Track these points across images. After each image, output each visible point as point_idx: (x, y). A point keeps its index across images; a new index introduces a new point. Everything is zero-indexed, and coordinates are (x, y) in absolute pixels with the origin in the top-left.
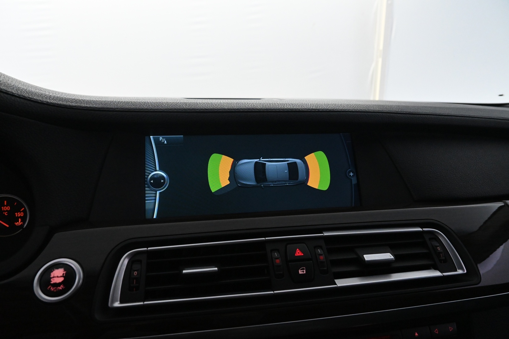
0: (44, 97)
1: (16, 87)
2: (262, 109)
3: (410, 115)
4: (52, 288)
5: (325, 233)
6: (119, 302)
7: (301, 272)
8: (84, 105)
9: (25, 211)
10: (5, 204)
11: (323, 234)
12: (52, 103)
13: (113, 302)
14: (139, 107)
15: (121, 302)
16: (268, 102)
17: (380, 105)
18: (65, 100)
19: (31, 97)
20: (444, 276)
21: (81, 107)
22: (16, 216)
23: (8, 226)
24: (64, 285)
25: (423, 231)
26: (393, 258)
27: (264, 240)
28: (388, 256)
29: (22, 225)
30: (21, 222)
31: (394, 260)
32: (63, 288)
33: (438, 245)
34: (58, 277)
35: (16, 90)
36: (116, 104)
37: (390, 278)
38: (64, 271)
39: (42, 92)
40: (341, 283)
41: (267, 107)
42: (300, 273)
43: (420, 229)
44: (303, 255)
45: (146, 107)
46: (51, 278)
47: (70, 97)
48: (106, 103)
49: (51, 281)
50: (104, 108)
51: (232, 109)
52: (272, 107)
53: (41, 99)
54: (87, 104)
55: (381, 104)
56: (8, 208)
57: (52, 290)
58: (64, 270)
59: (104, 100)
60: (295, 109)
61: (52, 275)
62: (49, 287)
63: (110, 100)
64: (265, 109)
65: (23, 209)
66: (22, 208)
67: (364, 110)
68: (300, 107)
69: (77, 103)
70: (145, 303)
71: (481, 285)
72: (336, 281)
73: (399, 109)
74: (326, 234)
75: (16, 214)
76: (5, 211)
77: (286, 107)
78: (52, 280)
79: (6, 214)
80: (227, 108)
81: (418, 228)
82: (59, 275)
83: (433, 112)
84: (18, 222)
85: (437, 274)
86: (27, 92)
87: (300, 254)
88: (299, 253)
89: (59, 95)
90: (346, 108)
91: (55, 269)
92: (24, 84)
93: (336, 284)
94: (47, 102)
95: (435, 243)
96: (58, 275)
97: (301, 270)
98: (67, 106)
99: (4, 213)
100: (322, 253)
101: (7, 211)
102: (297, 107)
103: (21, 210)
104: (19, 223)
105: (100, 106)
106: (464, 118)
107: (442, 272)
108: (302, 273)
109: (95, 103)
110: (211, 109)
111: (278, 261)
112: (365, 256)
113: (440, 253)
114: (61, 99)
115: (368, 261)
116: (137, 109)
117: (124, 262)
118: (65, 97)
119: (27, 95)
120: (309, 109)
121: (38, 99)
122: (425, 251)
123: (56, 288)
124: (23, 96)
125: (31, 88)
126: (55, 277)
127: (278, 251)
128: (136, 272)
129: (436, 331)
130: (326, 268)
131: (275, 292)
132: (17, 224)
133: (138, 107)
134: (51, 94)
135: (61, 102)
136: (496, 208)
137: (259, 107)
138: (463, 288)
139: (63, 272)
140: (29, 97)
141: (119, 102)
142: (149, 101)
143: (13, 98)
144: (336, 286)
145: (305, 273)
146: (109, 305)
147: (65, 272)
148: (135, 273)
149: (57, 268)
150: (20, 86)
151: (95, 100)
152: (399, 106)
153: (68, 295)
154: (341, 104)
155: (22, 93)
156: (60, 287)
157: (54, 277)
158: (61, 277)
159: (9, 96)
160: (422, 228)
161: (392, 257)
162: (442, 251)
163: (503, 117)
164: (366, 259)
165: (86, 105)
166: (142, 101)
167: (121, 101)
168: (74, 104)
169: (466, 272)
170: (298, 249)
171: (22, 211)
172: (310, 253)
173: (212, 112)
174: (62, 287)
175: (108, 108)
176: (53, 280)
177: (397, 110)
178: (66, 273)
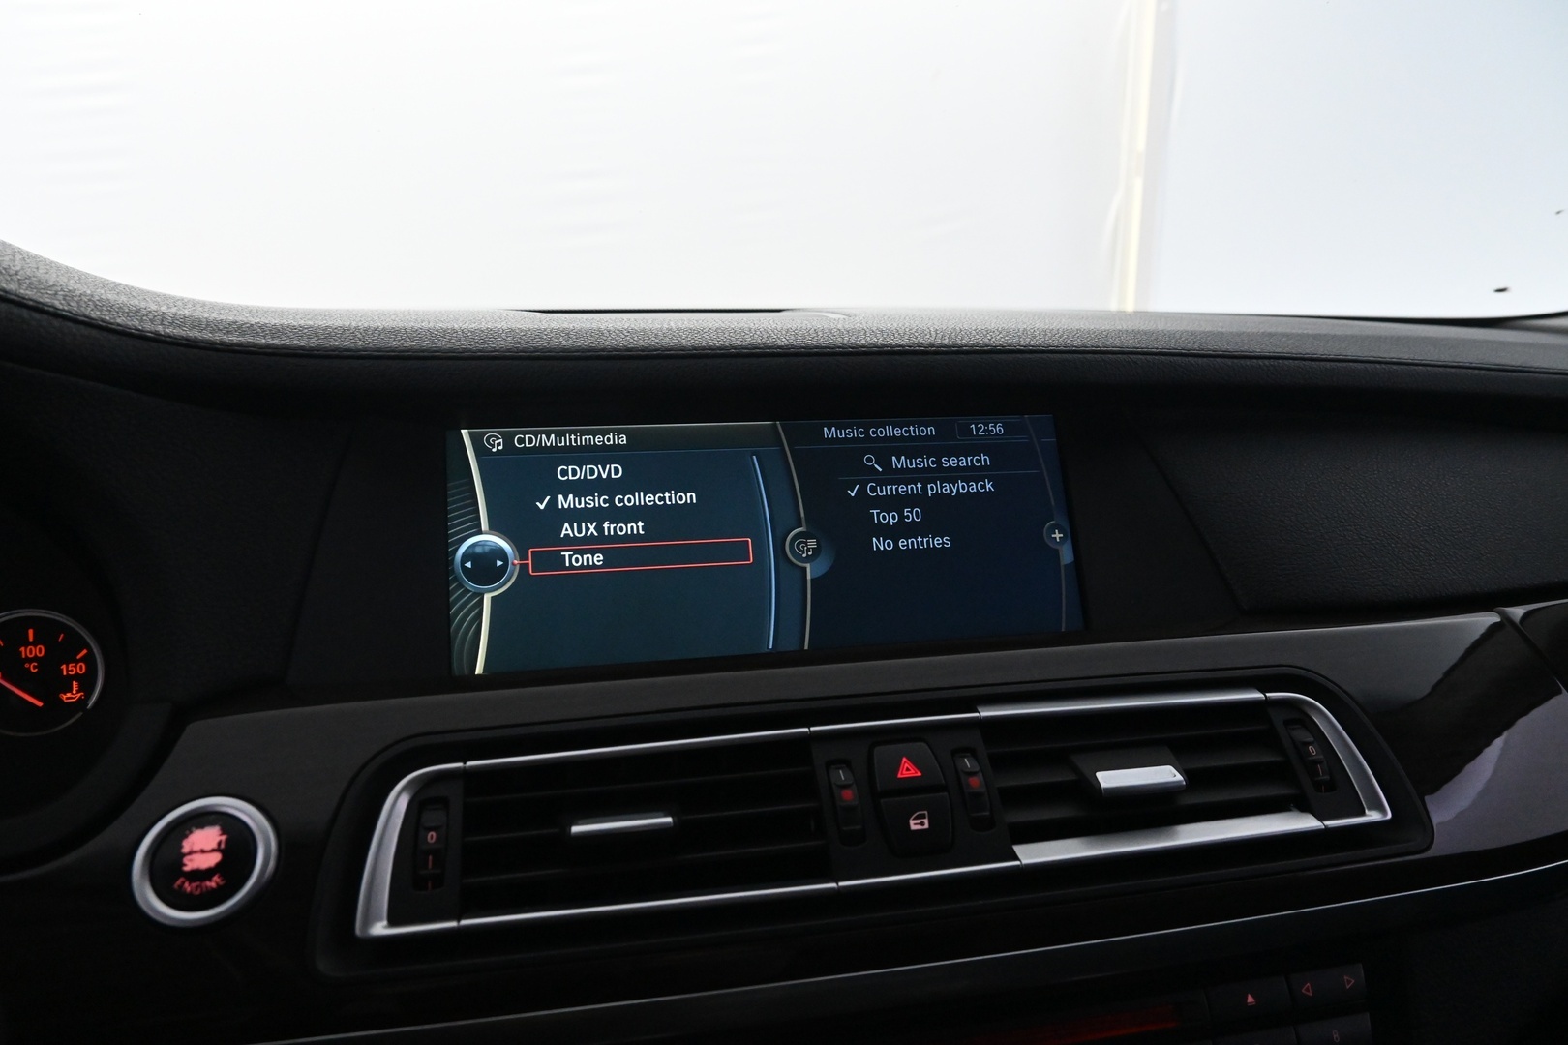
0: (145, 318)
1: (62, 290)
2: (793, 347)
3: (1227, 360)
4: (186, 885)
5: (983, 711)
6: (385, 923)
7: (915, 824)
8: (264, 341)
9: (89, 660)
10: (31, 639)
11: (977, 715)
12: (170, 337)
13: (368, 922)
14: (430, 346)
15: (392, 923)
16: (809, 326)
17: (1139, 332)
18: (207, 325)
19: (108, 318)
20: (1327, 830)
21: (255, 346)
22: (65, 674)
23: (39, 704)
24: (223, 876)
25: (1268, 702)
26: (1180, 781)
27: (806, 733)
28: (1165, 774)
29: (82, 702)
30: (78, 692)
31: (1183, 786)
32: (221, 883)
33: (1312, 739)
34: (203, 851)
35: (64, 299)
36: (359, 335)
37: (1171, 837)
38: (221, 835)
39: (137, 302)
40: (1031, 854)
41: (808, 341)
42: (913, 827)
43: (1258, 695)
44: (919, 774)
45: (449, 345)
46: (185, 855)
47: (222, 317)
48: (329, 333)
49: (185, 865)
50: (326, 350)
51: (704, 349)
52: (822, 340)
53: (136, 323)
54: (273, 338)
55: (1142, 328)
56: (39, 651)
57: (189, 889)
58: (220, 833)
59: (321, 323)
60: (890, 346)
61: (186, 846)
62: (179, 882)
63: (339, 323)
64: (803, 348)
65: (85, 652)
66: (82, 650)
67: (1092, 347)
68: (905, 341)
69: (243, 334)
70: (464, 922)
71: (1433, 852)
72: (1018, 849)
73: (1195, 342)
74: (986, 713)
75: (64, 667)
76: (30, 661)
77: (863, 341)
78: (186, 860)
79: (34, 667)
80: (688, 343)
81: (1250, 691)
82: (208, 847)
83: (1294, 352)
84: (71, 691)
85: (1308, 823)
86: (96, 306)
87: (912, 771)
88: (908, 770)
89: (186, 311)
90: (1039, 341)
91: (193, 829)
92: (82, 277)
93: (1016, 858)
94: (157, 333)
95: (1302, 735)
96: (203, 847)
97: (915, 819)
98: (216, 343)
99: (27, 665)
100: (977, 769)
101: (36, 659)
102: (898, 341)
103: (78, 657)
104: (73, 695)
105: (313, 343)
106: (1384, 366)
107: (1321, 819)
108: (919, 827)
109: (297, 333)
110: (644, 349)
111: (848, 796)
112: (1099, 775)
113: (1315, 762)
114: (197, 323)
115: (1107, 789)
116: (423, 351)
117: (397, 804)
118: (206, 315)
119: (95, 314)
120: (933, 346)
121: (129, 323)
122: (1273, 759)
123: (198, 883)
124: (85, 316)
125: (102, 292)
126: (196, 852)
127: (846, 763)
128: (434, 834)
129: (1307, 990)
130: (987, 813)
131: (841, 884)
132: (67, 698)
133: (425, 344)
134: (164, 309)
135: (195, 334)
136: (1482, 630)
137: (784, 341)
138: (1381, 862)
139: (218, 839)
140: (103, 321)
141: (366, 330)
142: (456, 326)
143: (56, 323)
144: (1017, 863)
145: (926, 826)
146: (358, 931)
147: (223, 838)
148: (432, 837)
149: (202, 826)
150: (72, 285)
151: (295, 324)
152: (1193, 333)
153: (235, 905)
154: (1025, 329)
155: (83, 309)
156: (210, 881)
157: (191, 853)
158: (213, 851)
159: (46, 317)
160: (1263, 692)
161: (1179, 777)
162: (1322, 757)
163: (1497, 362)
164: (1104, 784)
165: (270, 341)
166: (437, 327)
167: (373, 325)
168: (234, 338)
169: (1389, 815)
170: (904, 759)
171: (81, 660)
172: (941, 767)
173: (646, 357)
174: (218, 880)
175: (336, 349)
176: (191, 860)
177: (1189, 346)
178: (227, 841)
